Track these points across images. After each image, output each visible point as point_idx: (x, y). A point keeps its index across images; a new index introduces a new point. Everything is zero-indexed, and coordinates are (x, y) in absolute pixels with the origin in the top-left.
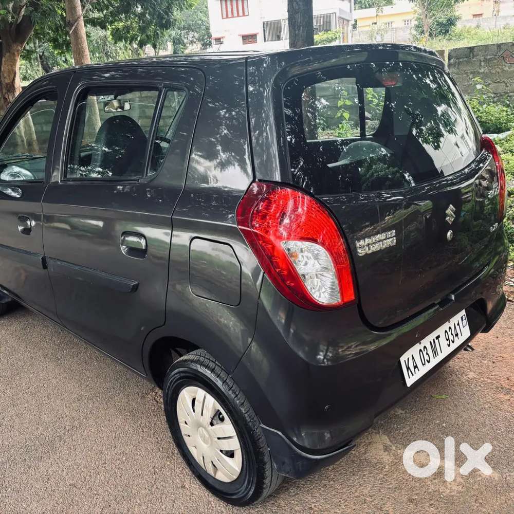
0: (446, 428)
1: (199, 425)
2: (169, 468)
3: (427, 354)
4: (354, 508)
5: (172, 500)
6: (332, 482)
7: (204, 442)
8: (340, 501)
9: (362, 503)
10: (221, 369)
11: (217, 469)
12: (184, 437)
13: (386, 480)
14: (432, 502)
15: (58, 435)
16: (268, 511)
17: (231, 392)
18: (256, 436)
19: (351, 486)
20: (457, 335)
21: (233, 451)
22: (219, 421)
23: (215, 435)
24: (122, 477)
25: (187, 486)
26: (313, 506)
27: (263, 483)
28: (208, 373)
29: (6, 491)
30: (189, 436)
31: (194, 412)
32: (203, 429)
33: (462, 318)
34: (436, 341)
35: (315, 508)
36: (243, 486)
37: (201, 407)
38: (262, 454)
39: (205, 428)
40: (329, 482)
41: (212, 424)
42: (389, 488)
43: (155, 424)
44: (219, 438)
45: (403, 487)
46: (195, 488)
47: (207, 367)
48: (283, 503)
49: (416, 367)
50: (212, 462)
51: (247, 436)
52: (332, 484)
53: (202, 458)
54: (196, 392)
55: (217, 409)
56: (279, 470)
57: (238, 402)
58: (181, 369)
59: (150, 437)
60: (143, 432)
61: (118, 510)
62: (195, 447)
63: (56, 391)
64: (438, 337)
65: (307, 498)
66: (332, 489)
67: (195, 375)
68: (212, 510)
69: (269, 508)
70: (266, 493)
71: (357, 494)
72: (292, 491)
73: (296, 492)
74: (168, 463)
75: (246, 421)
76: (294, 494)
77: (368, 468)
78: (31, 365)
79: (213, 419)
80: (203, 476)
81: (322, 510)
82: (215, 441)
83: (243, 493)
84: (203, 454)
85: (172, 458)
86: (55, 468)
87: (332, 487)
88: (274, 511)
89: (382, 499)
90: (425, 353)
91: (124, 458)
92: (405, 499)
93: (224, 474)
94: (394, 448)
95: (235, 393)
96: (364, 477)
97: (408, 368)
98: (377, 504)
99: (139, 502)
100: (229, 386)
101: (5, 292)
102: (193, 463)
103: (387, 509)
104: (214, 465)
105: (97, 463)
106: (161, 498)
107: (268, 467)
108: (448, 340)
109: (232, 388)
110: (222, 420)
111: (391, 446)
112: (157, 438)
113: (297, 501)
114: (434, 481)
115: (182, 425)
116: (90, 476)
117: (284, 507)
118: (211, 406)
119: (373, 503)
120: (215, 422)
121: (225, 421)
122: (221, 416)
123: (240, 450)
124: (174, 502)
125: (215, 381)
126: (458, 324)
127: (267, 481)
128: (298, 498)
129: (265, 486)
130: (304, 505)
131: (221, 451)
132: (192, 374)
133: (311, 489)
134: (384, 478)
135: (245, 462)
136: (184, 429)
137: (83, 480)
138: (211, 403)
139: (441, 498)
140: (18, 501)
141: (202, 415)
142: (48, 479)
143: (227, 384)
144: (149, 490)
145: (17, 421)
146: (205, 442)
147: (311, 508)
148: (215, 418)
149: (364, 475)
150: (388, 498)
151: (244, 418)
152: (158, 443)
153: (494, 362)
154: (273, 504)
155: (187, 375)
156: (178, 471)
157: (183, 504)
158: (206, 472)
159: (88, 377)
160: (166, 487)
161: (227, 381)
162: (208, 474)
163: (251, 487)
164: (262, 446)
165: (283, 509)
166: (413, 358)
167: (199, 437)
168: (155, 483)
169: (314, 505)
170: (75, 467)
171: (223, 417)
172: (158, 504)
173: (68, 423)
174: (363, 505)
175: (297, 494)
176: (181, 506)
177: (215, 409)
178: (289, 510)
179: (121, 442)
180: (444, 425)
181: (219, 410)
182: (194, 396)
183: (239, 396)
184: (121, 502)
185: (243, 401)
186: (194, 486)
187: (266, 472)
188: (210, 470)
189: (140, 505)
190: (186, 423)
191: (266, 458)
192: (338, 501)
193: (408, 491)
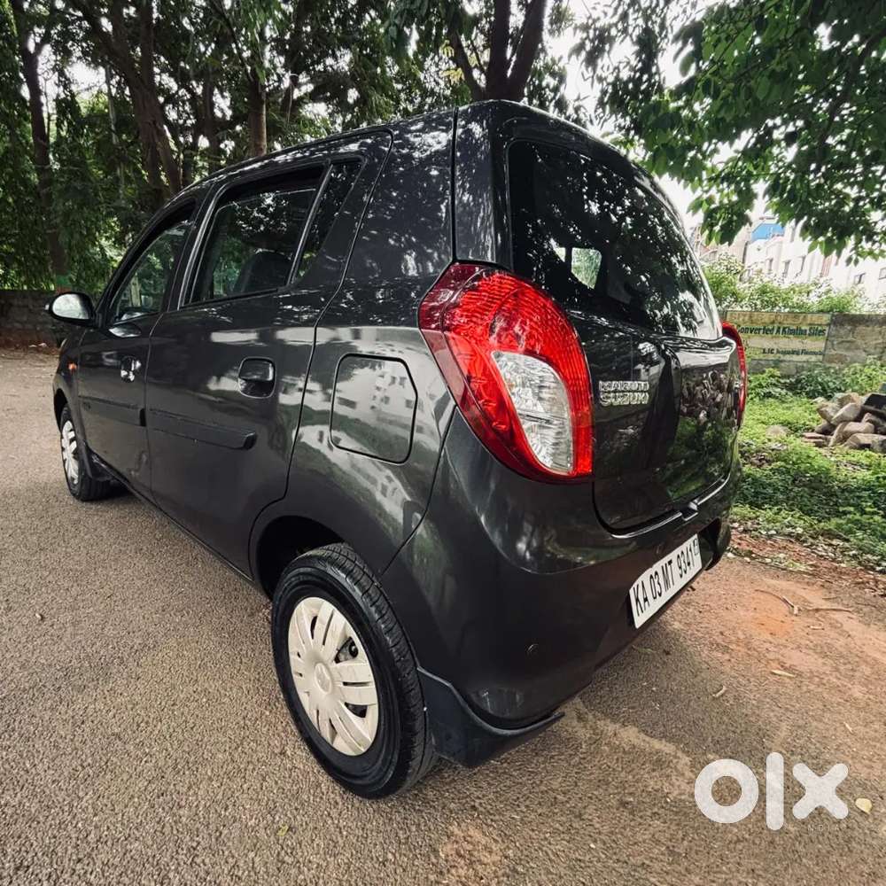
0: (656, 693)
1: (317, 660)
2: (267, 721)
3: (659, 584)
4: (539, 811)
5: (262, 775)
6: (505, 765)
7: (322, 686)
8: (518, 798)
9: (552, 805)
10: (362, 572)
11: (336, 733)
12: (294, 676)
13: (585, 767)
14: (656, 810)
15: (120, 655)
16: (407, 807)
17: (373, 609)
18: (405, 686)
19: (532, 772)
20: (689, 564)
21: (366, 706)
22: (349, 656)
23: (339, 676)
24: (194, 729)
25: (289, 753)
26: (477, 805)
27: (408, 767)
28: (341, 576)
29: (11, 736)
30: (301, 675)
31: (313, 637)
32: (323, 667)
33: (694, 542)
34: (669, 567)
35: (481, 809)
36: (374, 768)
37: (324, 630)
38: (413, 717)
39: (326, 665)
40: (502, 764)
41: (337, 660)
42: (591, 781)
43: (261, 653)
44: (345, 684)
45: (610, 779)
46: (301, 757)
47: (342, 568)
48: (431, 795)
49: (646, 600)
50: (330, 721)
51: (392, 684)
52: (506, 768)
53: (315, 712)
54: (319, 607)
55: (348, 636)
56: (439, 748)
57: (383, 626)
58: (302, 570)
59: (250, 671)
60: (241, 663)
61: (174, 785)
62: (308, 692)
63: (136, 596)
64: (670, 562)
65: (468, 789)
66: (506, 776)
67: (322, 579)
68: (321, 798)
69: (409, 802)
70: (409, 781)
71: (543, 788)
72: (446, 775)
73: (452, 777)
74: (268, 713)
75: (393, 659)
76: (448, 780)
77: (557, 746)
78: (116, 560)
79: (339, 651)
80: (314, 740)
81: (491, 812)
82: (340, 688)
83: (374, 777)
84: (317, 707)
85: (275, 705)
86: (100, 705)
87: (505, 773)
88: (417, 808)
89: (580, 798)
90: (656, 581)
91: (204, 700)
92: (614, 803)
93: (346, 742)
94: (591, 717)
95: (380, 612)
96: (552, 760)
97: (637, 600)
98: (574, 807)
99: (209, 774)
100: (371, 600)
101: (103, 465)
102: (302, 719)
103: (590, 817)
104: (332, 726)
105: (163, 703)
106: (245, 770)
107: (419, 739)
108: (680, 568)
109: (377, 604)
110: (354, 654)
111: (586, 713)
112: (259, 674)
113: (453, 792)
114: (654, 774)
115: (293, 657)
116: (147, 723)
117: (434, 802)
118: (339, 631)
119: (568, 805)
120: (342, 657)
121: (358, 657)
122: (353, 648)
123: (377, 706)
124: (264, 780)
125: (350, 590)
126: (690, 550)
127: (414, 764)
128: (455, 788)
129: (410, 771)
130: (464, 801)
131: (347, 705)
132: (317, 577)
133: (475, 774)
134: (580, 763)
135: (382, 727)
136: (296, 664)
137: (135, 728)
138: (341, 625)
139: (667, 802)
140: (21, 756)
141: (324, 643)
142: (83, 723)
143: (369, 595)
144: (230, 754)
145: (70, 630)
146: (323, 688)
147: (474, 808)
148: (344, 650)
149: (552, 757)
150: (589, 797)
151: (390, 653)
152: (259, 680)
153: (700, 612)
154: (416, 795)
155: (310, 578)
156: (279, 728)
157: (276, 783)
158: (320, 734)
159: (185, 582)
160: (256, 751)
161: (370, 592)
162: (323, 738)
163: (387, 770)
164: (414, 703)
165: (431, 807)
166: (643, 586)
167: (315, 678)
168: (242, 744)
169: (478, 801)
170: (130, 706)
171: (356, 650)
172: (239, 780)
173: (139, 641)
174: (553, 808)
175: (454, 780)
176: (274, 786)
177: (346, 636)
178: (440, 808)
179: (206, 675)
180: (654, 689)
181: (351, 638)
182: (315, 611)
183: (386, 617)
184: (181, 773)
185: (391, 626)
186: (299, 752)
187: (416, 749)
188: (326, 733)
189: (210, 779)
190: (299, 655)
191: (418, 725)
192: (515, 798)
193: (617, 788)
